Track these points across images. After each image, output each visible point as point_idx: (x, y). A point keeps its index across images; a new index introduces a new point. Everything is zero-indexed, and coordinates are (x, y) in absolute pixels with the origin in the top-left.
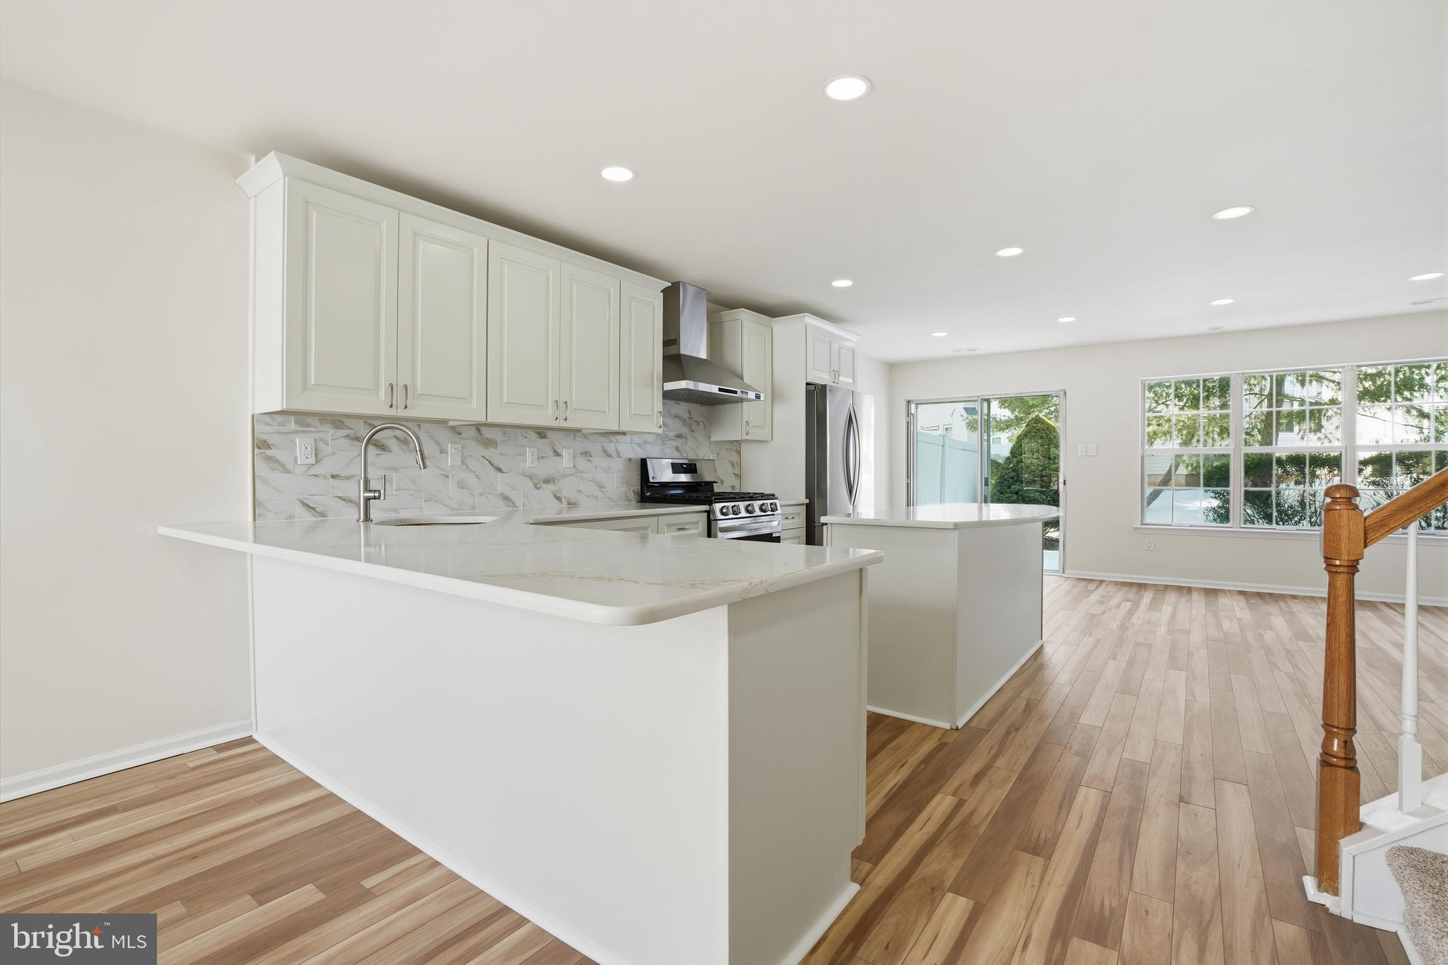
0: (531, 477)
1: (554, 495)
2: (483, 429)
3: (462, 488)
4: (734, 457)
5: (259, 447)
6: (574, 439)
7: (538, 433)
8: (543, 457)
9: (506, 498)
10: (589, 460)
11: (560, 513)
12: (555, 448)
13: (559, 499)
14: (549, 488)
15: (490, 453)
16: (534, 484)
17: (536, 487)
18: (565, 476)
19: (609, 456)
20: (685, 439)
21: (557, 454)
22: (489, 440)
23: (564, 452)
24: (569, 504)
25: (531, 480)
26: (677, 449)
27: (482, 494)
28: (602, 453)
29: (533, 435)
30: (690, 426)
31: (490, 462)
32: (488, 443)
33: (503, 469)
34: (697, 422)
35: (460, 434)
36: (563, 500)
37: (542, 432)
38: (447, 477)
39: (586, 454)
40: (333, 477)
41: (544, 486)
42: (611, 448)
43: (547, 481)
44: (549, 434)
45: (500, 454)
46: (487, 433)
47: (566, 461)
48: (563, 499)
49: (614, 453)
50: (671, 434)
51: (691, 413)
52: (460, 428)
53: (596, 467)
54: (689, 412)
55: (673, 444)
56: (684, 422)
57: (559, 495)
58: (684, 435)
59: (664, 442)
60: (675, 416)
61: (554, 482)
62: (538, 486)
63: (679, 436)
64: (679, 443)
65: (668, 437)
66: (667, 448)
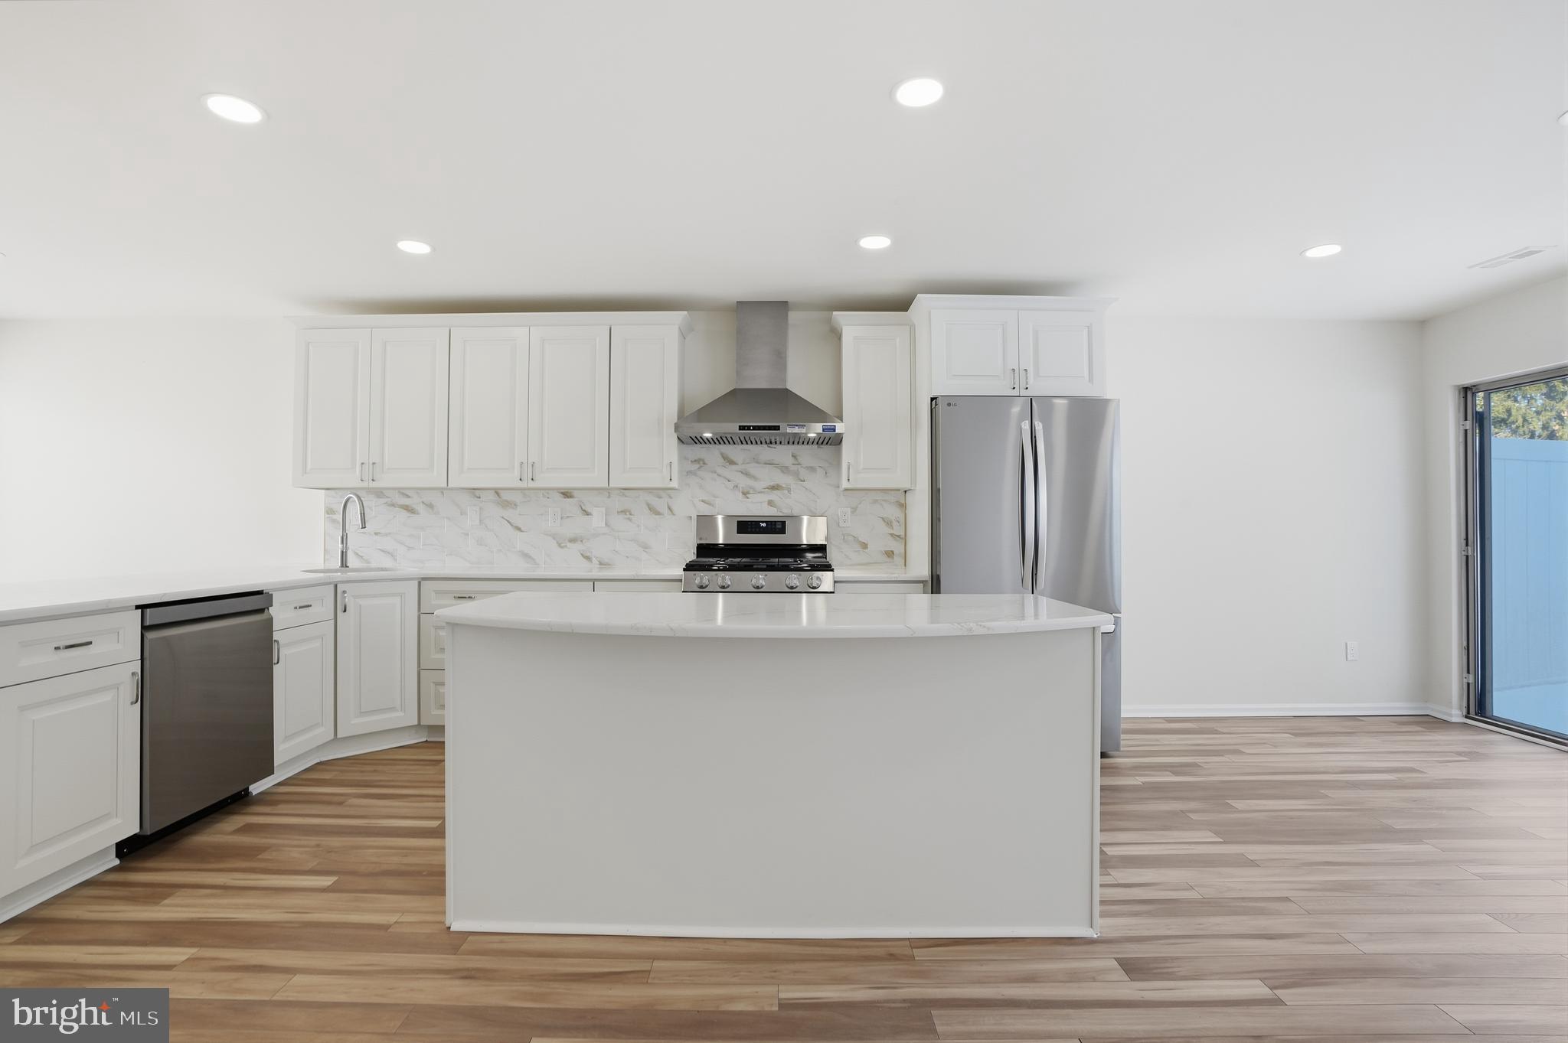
0: (554, 536)
1: (583, 556)
2: (501, 494)
6: (609, 497)
7: (562, 493)
8: (568, 517)
9: (526, 556)
10: (630, 519)
11: (589, 572)
12: (583, 508)
13: (588, 558)
14: (576, 548)
15: (508, 514)
17: (559, 545)
18: (596, 536)
19: (658, 513)
20: (786, 492)
21: (588, 514)
22: (509, 503)
23: (595, 512)
24: (601, 564)
25: (554, 539)
26: (770, 503)
27: (501, 551)
28: (647, 511)
29: (558, 497)
30: (796, 474)
31: (508, 523)
32: (508, 506)
33: (524, 529)
34: (810, 470)
35: (480, 499)
37: (567, 494)
38: (467, 535)
39: (624, 512)
41: (570, 545)
42: (660, 504)
43: (573, 540)
44: (575, 493)
45: (519, 515)
46: (505, 496)
47: (597, 521)
48: (594, 559)
49: (665, 511)
50: (759, 485)
51: (798, 457)
52: (477, 493)
53: (638, 526)
54: (794, 456)
55: (765, 498)
56: (785, 469)
57: (588, 554)
58: (784, 486)
59: (748, 495)
60: (766, 464)
61: (582, 541)
62: (562, 545)
63: (775, 488)
64: (774, 496)
65: (754, 489)
66: (751, 502)
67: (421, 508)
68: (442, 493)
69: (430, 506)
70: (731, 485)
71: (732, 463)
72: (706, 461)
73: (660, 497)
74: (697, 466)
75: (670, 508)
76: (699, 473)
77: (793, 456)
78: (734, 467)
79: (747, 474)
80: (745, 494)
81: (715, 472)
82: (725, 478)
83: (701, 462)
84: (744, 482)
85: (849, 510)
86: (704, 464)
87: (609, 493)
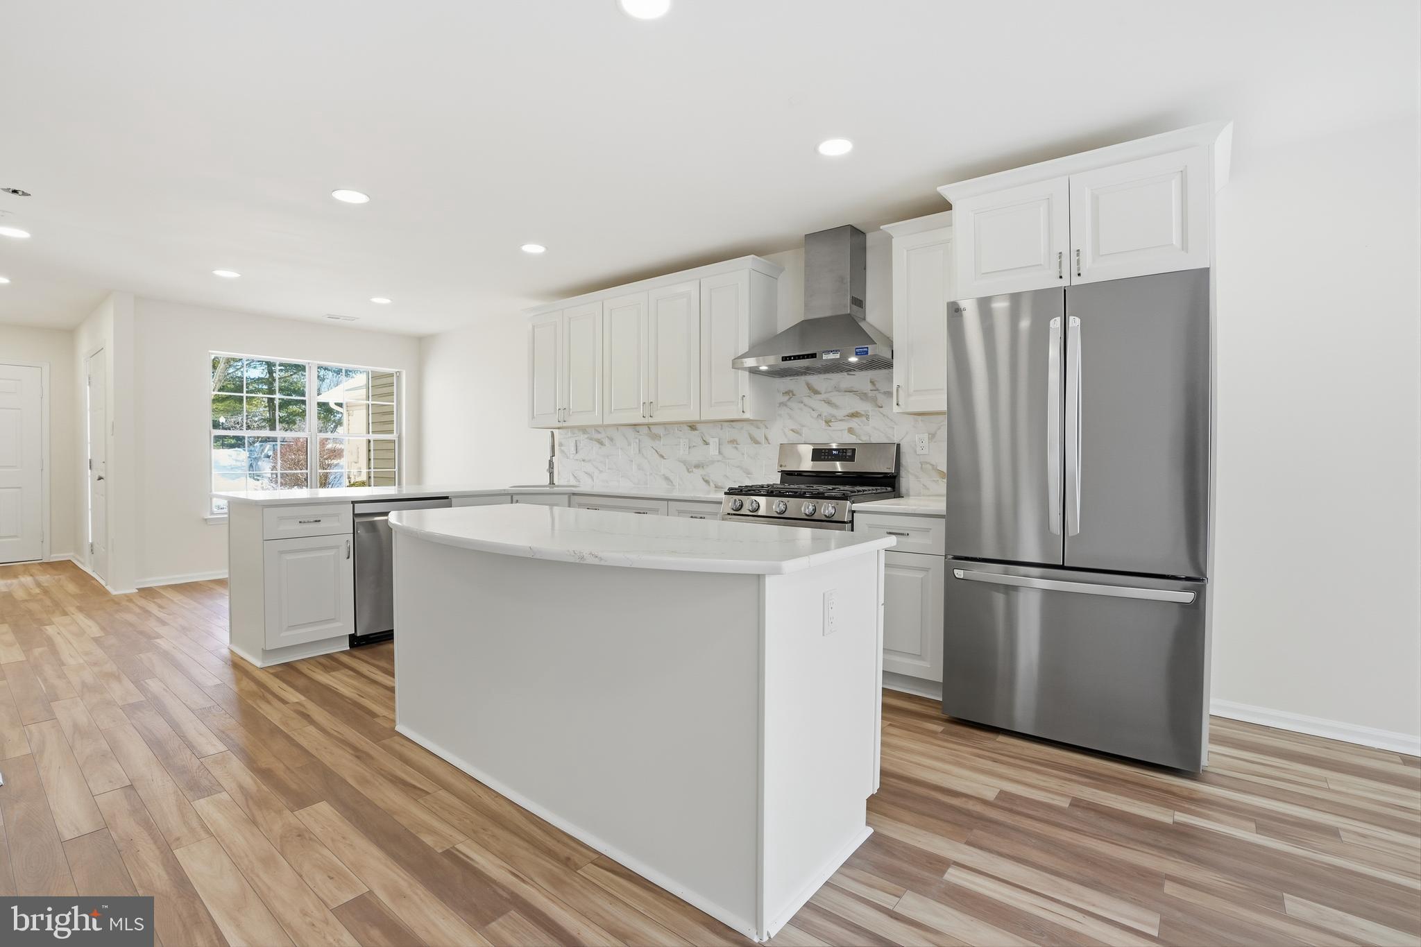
0: (684, 462)
1: (703, 479)
2: (651, 427)
3: (639, 469)
6: (722, 429)
7: (690, 427)
8: (694, 446)
9: (667, 479)
10: (736, 448)
11: (709, 492)
12: (706, 438)
13: (707, 482)
14: (700, 472)
15: (657, 444)
16: (687, 468)
17: (688, 470)
18: (713, 462)
19: (757, 442)
20: (864, 419)
21: (707, 444)
23: (711, 443)
24: (716, 487)
25: (685, 465)
26: (851, 431)
27: (651, 474)
28: (748, 441)
29: (686, 428)
32: (656, 437)
34: (888, 393)
36: (711, 484)
37: (692, 427)
38: (632, 461)
39: (733, 442)
40: (584, 460)
41: (693, 470)
42: (759, 434)
43: (697, 466)
44: (698, 426)
45: (663, 445)
46: (655, 430)
47: (713, 450)
48: (711, 482)
49: (763, 440)
50: (840, 413)
51: (875, 383)
52: (637, 427)
53: (743, 454)
54: (872, 382)
55: (845, 425)
56: (864, 396)
57: (707, 478)
58: (863, 413)
59: (830, 424)
60: (846, 391)
61: (703, 467)
62: (690, 470)
63: (854, 415)
64: (854, 423)
65: (834, 416)
66: (834, 430)
67: (606, 442)
68: (618, 428)
69: (611, 439)
70: (815, 414)
71: (816, 392)
72: (794, 392)
73: (758, 428)
74: (787, 397)
75: (766, 438)
76: (789, 403)
77: (871, 382)
78: (818, 397)
79: (829, 403)
80: (828, 422)
81: (802, 403)
82: (810, 407)
83: (791, 394)
84: (826, 410)
85: (926, 436)
86: (793, 395)
87: (721, 425)
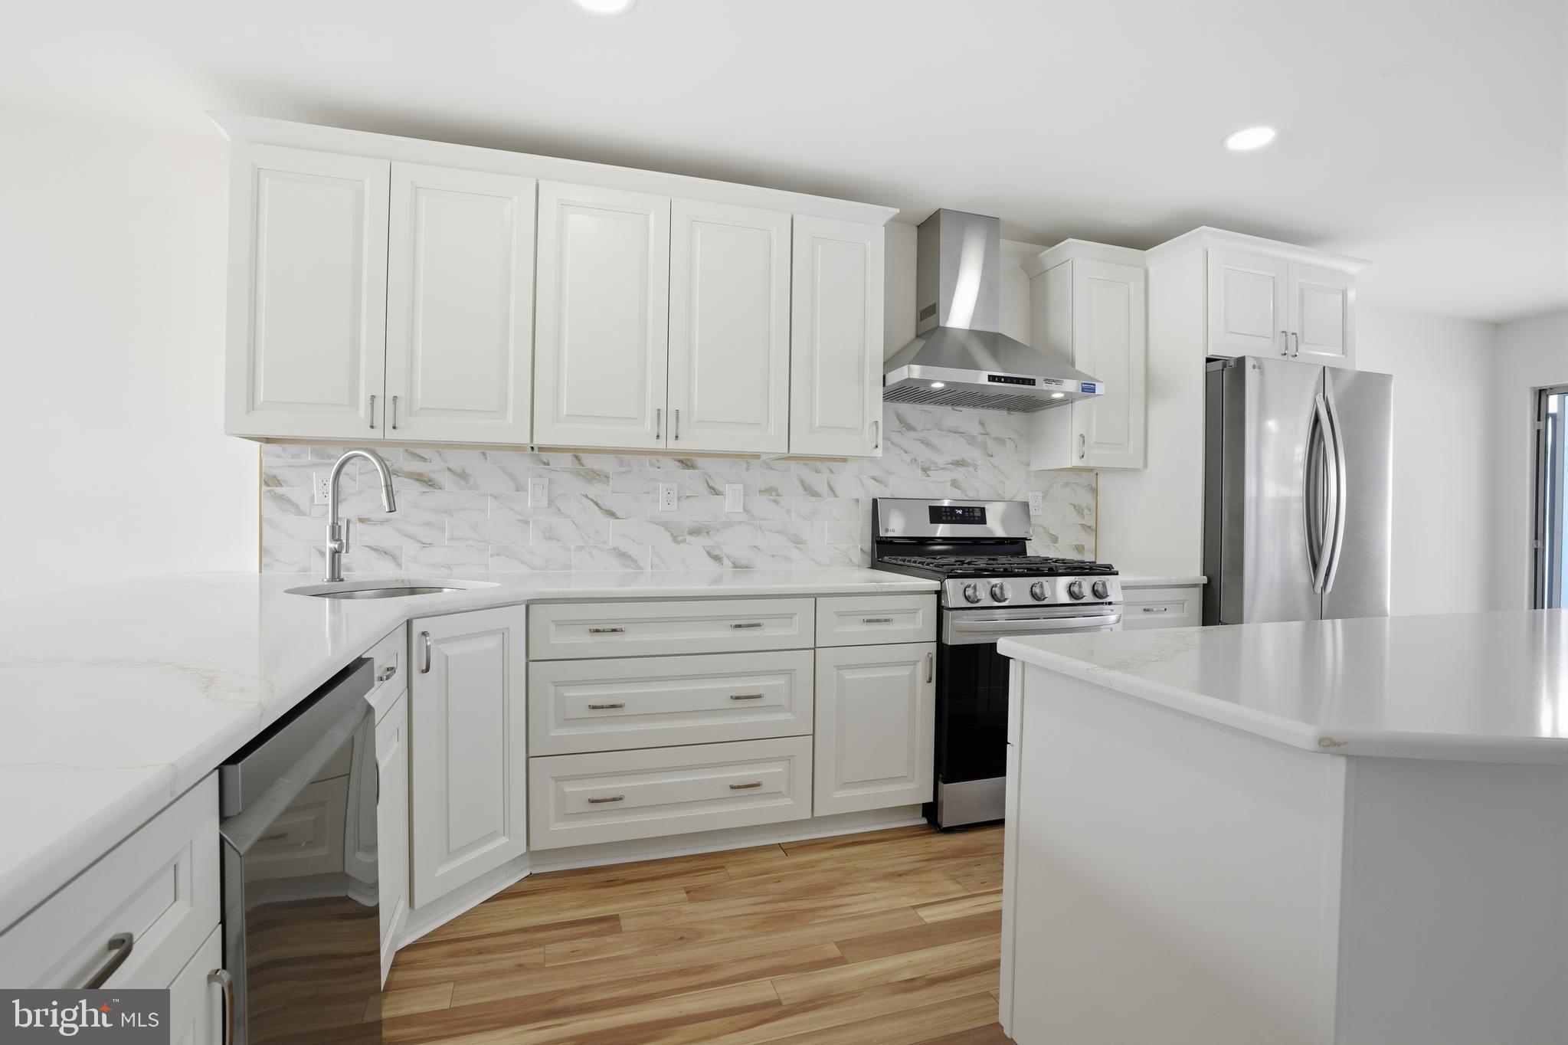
0: (666, 526)
1: (709, 553)
2: (584, 456)
3: (550, 539)
4: (1084, 498)
5: (267, 484)
6: (747, 469)
7: (680, 461)
8: (688, 497)
9: (623, 555)
10: (775, 501)
11: (718, 580)
12: (711, 484)
13: (717, 558)
14: (701, 541)
15: (596, 490)
16: (672, 535)
17: (675, 540)
18: (729, 524)
19: (814, 494)
20: (972, 469)
21: (715, 492)
22: (595, 472)
23: (728, 490)
24: (735, 566)
25: (666, 529)
26: (955, 484)
27: (582, 548)
28: (801, 490)
29: (672, 465)
30: (984, 446)
31: (596, 503)
32: (594, 476)
33: (619, 514)
34: (1001, 441)
35: (548, 464)
36: (726, 561)
37: (686, 461)
38: (527, 523)
39: (768, 491)
40: (361, 520)
41: (689, 538)
42: (818, 482)
43: (695, 532)
44: (700, 462)
45: (613, 492)
46: (591, 462)
47: (731, 503)
48: (725, 558)
49: (825, 490)
50: (942, 460)
51: (986, 425)
52: (545, 456)
53: (788, 512)
54: (982, 424)
55: (947, 476)
56: (971, 440)
57: (717, 552)
58: (971, 462)
59: (928, 473)
60: (950, 431)
61: (708, 533)
62: (679, 539)
63: (959, 463)
64: (959, 474)
65: (936, 463)
66: (933, 482)
67: (446, 479)
68: (483, 451)
69: (463, 476)
70: (907, 458)
71: (910, 428)
73: (818, 471)
75: (831, 489)
77: (980, 423)
78: (913, 434)
79: (928, 443)
80: (925, 470)
82: (901, 448)
84: (923, 454)
85: (1040, 494)
87: (748, 463)
